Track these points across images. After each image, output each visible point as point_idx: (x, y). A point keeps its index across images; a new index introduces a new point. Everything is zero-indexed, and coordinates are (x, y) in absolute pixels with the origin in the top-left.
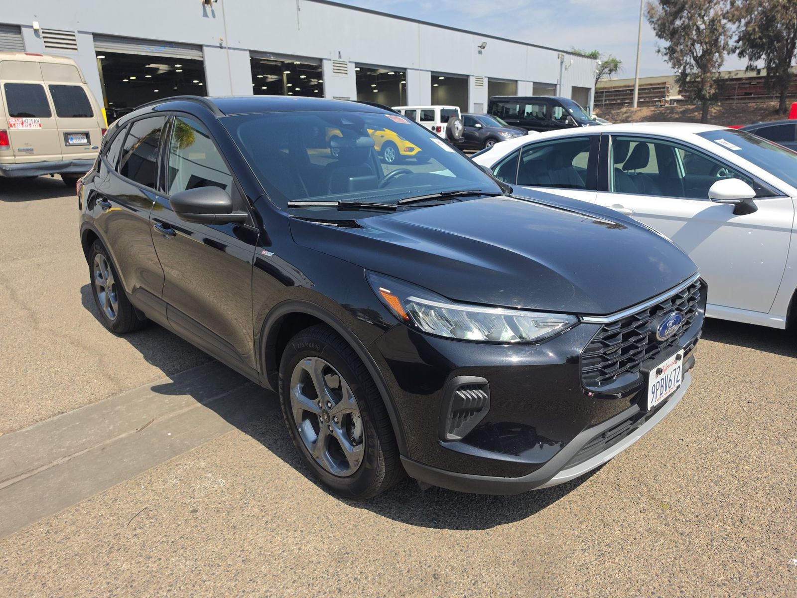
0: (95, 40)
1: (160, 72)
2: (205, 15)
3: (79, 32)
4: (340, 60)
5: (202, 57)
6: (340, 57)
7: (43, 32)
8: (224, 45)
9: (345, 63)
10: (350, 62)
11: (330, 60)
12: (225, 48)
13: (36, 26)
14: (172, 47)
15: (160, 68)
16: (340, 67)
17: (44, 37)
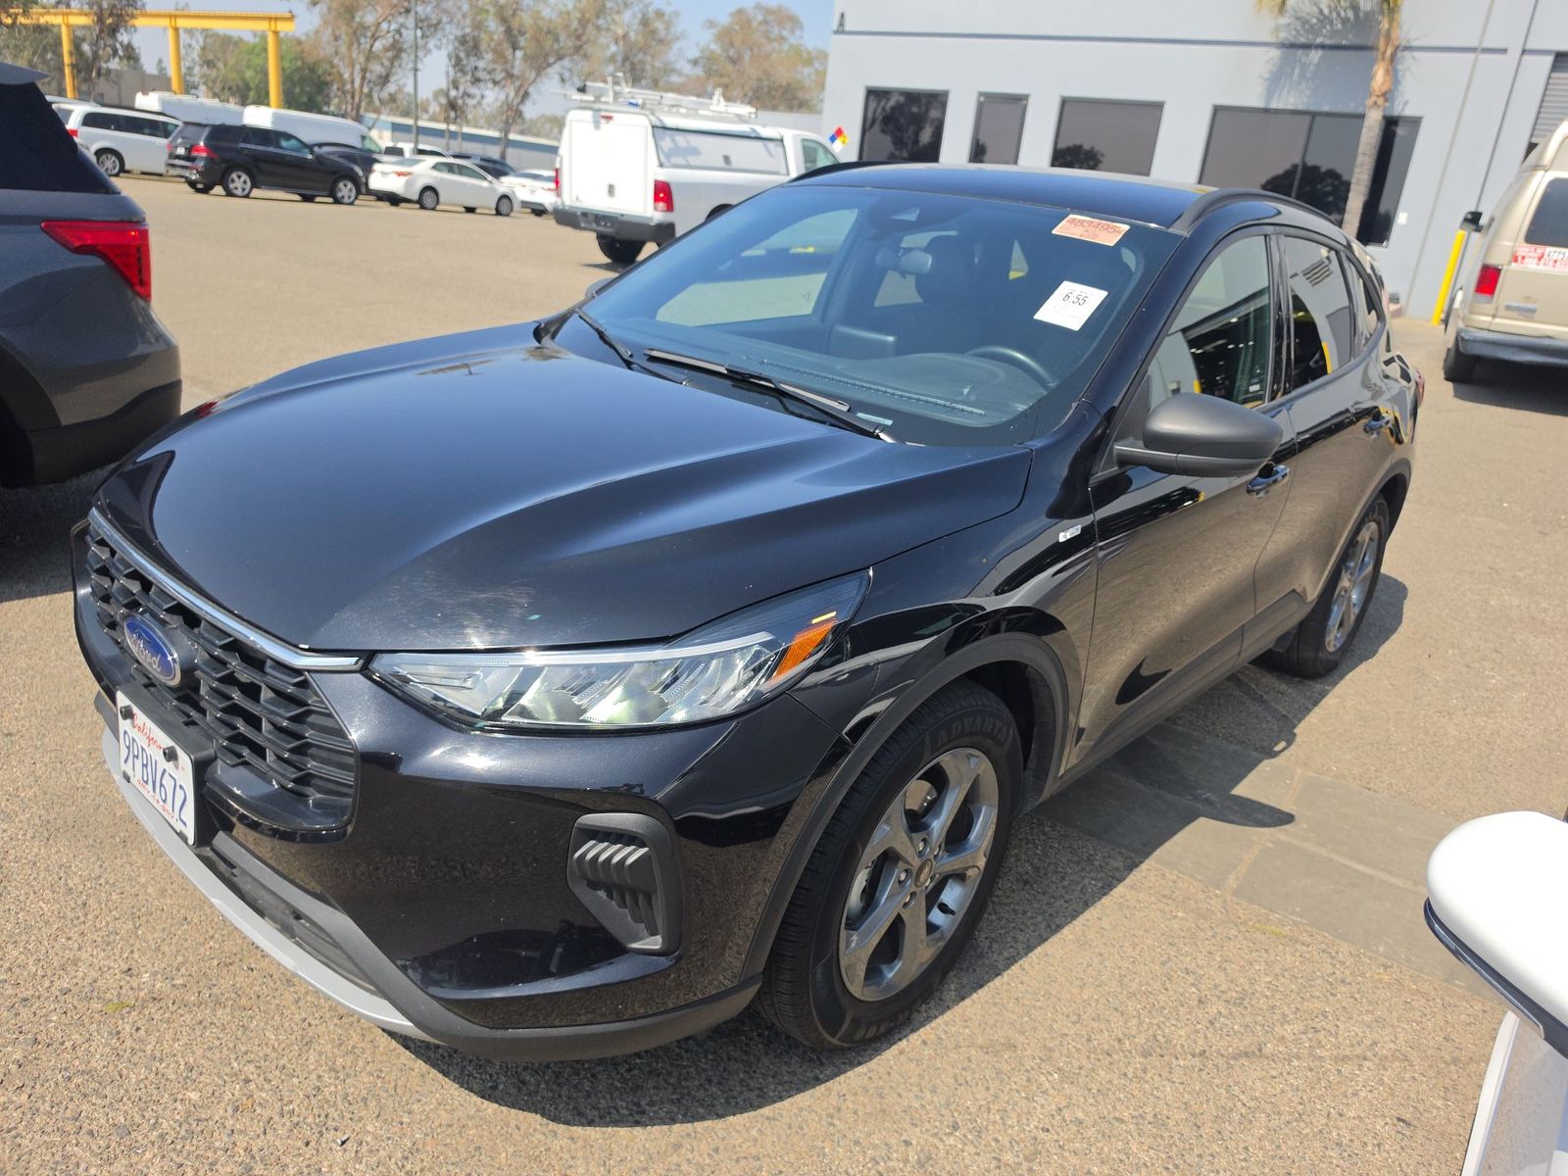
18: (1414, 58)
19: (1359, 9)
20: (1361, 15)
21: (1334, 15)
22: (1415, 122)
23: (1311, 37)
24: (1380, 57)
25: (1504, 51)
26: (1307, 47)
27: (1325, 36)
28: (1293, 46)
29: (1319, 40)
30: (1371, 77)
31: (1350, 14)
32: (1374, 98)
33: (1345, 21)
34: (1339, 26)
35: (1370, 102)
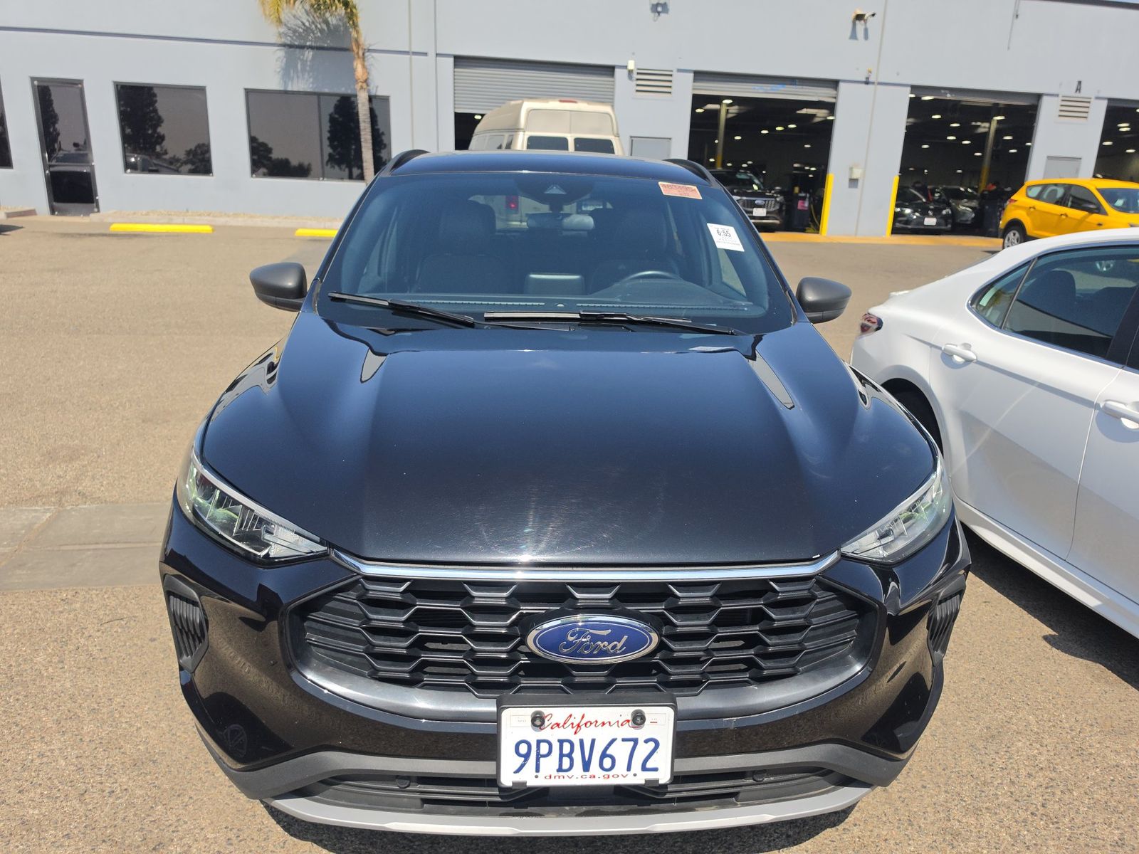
0: (695, 80)
1: (817, 120)
2: (854, 36)
3: (679, 70)
4: (1078, 94)
5: (835, 98)
6: (1078, 90)
7: (638, 73)
8: (871, 80)
9: (1088, 100)
10: (1097, 98)
11: (1057, 95)
12: (873, 83)
13: (631, 65)
14: (796, 85)
15: (818, 115)
16: (1074, 108)
17: (638, 79)
18: (373, 57)
19: (329, 24)
20: (332, 28)
21: (313, 26)
22: (386, 100)
23: (302, 41)
24: (356, 56)
25: (425, 54)
26: (302, 47)
27: (311, 41)
28: (291, 46)
29: (308, 44)
30: (353, 70)
31: (325, 27)
32: (360, 84)
33: (321, 31)
34: (319, 34)
35: (358, 86)
